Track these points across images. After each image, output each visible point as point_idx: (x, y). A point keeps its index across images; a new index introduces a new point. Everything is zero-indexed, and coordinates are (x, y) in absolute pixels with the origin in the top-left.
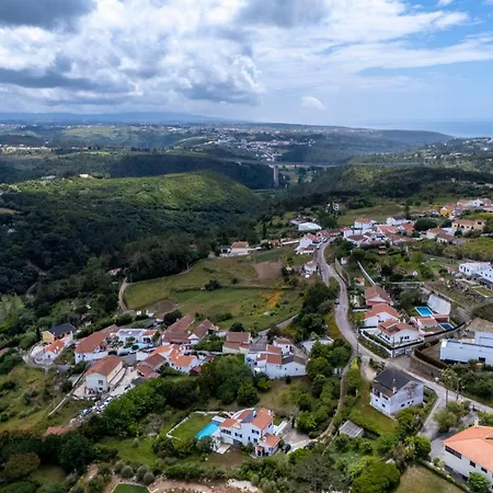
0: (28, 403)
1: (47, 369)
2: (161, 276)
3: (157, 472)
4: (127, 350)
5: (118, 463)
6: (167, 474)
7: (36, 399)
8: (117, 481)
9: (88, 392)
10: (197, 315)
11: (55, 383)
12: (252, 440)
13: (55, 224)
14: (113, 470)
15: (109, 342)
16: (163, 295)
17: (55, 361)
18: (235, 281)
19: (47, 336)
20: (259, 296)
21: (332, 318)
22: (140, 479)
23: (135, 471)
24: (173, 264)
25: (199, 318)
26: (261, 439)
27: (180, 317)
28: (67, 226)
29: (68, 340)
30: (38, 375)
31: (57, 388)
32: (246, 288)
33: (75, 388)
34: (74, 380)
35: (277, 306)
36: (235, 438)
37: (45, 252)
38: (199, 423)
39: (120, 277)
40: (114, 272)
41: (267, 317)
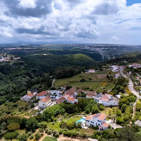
0: (20, 111)
1: (27, 101)
2: (66, 78)
3: (60, 133)
4: (53, 96)
5: (46, 129)
6: (64, 134)
7: (23, 109)
8: (45, 135)
9: (39, 108)
10: (77, 88)
11: (29, 105)
12: (98, 124)
13: (36, 66)
14: (45, 131)
15: (48, 94)
16: (66, 83)
17: (30, 99)
18: (90, 79)
19: (29, 92)
20: (99, 84)
21: (128, 88)
22: (54, 135)
23: (52, 132)
24: (70, 74)
25: (78, 88)
26: (102, 124)
27: (71, 88)
28: (39, 67)
29: (35, 93)
30: (24, 103)
31: (30, 106)
32: (94, 81)
33: (35, 107)
34: (35, 104)
35: (106, 86)
36: (91, 123)
37: (32, 73)
38: (77, 119)
39: (53, 78)
40: (51, 77)
41: (102, 89)
